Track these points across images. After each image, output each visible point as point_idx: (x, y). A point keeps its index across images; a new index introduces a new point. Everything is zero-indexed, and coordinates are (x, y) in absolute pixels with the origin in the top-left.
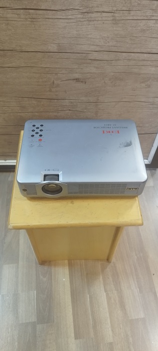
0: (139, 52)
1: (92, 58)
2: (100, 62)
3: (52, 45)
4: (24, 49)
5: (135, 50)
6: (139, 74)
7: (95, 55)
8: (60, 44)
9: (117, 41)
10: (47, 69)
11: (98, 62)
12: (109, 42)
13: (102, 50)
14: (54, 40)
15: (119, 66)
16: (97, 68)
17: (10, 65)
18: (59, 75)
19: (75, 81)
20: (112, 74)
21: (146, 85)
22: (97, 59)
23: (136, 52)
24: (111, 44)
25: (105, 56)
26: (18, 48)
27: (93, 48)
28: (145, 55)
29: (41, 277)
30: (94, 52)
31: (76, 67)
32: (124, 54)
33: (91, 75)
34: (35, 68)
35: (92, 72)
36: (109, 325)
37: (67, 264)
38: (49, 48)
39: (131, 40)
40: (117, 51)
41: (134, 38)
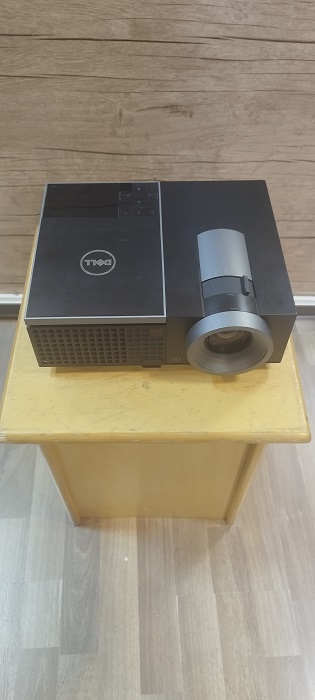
1: (208, 55)
2: (226, 64)
3: (118, 22)
4: (56, 32)
5: (306, 36)
7: (215, 49)
8: (137, 21)
9: (265, 14)
10: (107, 82)
11: (221, 65)
12: (246, 15)
13: (229, 34)
14: (122, 10)
15: (269, 77)
16: (218, 79)
17: (26, 71)
18: (133, 95)
19: (168, 110)
20: (252, 94)
22: (219, 57)
23: (307, 39)
24: (251, 20)
25: (237, 51)
26: (43, 31)
27: (210, 30)
29: (77, 550)
30: (212, 41)
31: (172, 76)
32: (280, 45)
33: (205, 95)
34: (80, 79)
35: (207, 90)
36: (221, 666)
37: (135, 526)
38: (113, 28)
39: (296, 9)
40: (264, 37)
41: (303, 6)
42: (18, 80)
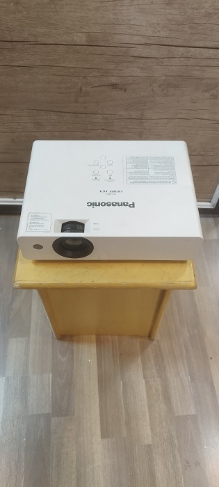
0: (203, 46)
1: (136, 54)
2: (147, 60)
3: (79, 34)
4: (40, 40)
5: (197, 44)
6: (202, 79)
7: (140, 51)
8: (91, 34)
9: (171, 30)
10: (72, 70)
11: (144, 60)
12: (159, 31)
14: (81, 27)
15: (173, 67)
16: (142, 69)
17: (21, 63)
18: (88, 78)
19: (110, 87)
20: (164, 78)
21: (211, 96)
22: (142, 55)
23: (197, 46)
24: (162, 34)
25: (153, 52)
26: (32, 39)
27: (136, 39)
28: (211, 51)
29: (60, 356)
30: (138, 46)
31: (113, 67)
32: (181, 49)
33: (134, 78)
34: (55, 68)
35: (135, 75)
36: (148, 421)
37: (95, 341)
38: (75, 38)
39: (191, 27)
40: (170, 44)
41: (195, 25)
42: (16, 68)
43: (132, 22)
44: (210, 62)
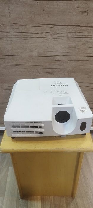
0: (83, 55)
1: (56, 60)
2: (62, 61)
3: (34, 52)
4: (19, 54)
5: (81, 55)
6: (84, 69)
7: (58, 58)
8: (39, 52)
9: (70, 50)
10: (32, 66)
11: (60, 62)
12: (66, 50)
13: (62, 54)
14: (35, 49)
15: (72, 64)
16: (60, 65)
17: (11, 64)
18: (38, 69)
19: (47, 73)
20: (69, 69)
21: (89, 76)
22: (60, 60)
23: (81, 56)
24: (67, 51)
25: (64, 58)
26: (16, 54)
27: (57, 54)
28: (87, 57)
30: (58, 56)
31: (48, 65)
32: (75, 57)
33: (56, 69)
34: (25, 66)
35: (57, 68)
37: (40, 199)
38: (33, 54)
39: (78, 49)
40: (70, 55)
41: (79, 48)
42: (9, 66)
43: (55, 47)
44: (87, 62)
